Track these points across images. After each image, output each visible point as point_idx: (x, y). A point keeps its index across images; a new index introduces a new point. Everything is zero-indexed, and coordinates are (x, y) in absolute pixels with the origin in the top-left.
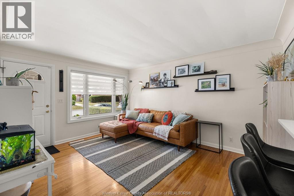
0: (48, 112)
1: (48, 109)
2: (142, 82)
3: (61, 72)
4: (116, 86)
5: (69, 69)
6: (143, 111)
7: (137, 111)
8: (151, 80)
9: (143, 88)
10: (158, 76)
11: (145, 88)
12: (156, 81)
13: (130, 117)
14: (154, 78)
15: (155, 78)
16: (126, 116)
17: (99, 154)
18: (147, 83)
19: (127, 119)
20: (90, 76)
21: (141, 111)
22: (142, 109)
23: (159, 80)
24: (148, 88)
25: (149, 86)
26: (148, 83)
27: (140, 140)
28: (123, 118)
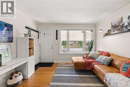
0: (52, 48)
1: (52, 47)
2: (102, 30)
3: (57, 31)
4: (86, 35)
5: (60, 29)
6: (103, 54)
7: (99, 53)
8: (113, 27)
9: (105, 34)
10: (120, 21)
11: (107, 35)
12: (118, 27)
13: (92, 56)
14: (115, 24)
15: (117, 24)
16: (89, 55)
17: (60, 76)
18: (108, 31)
19: (89, 57)
20: (70, 31)
21: (102, 53)
22: (104, 52)
23: (121, 24)
24: (110, 34)
25: (110, 33)
26: (110, 30)
27: (95, 77)
28: (87, 56)
